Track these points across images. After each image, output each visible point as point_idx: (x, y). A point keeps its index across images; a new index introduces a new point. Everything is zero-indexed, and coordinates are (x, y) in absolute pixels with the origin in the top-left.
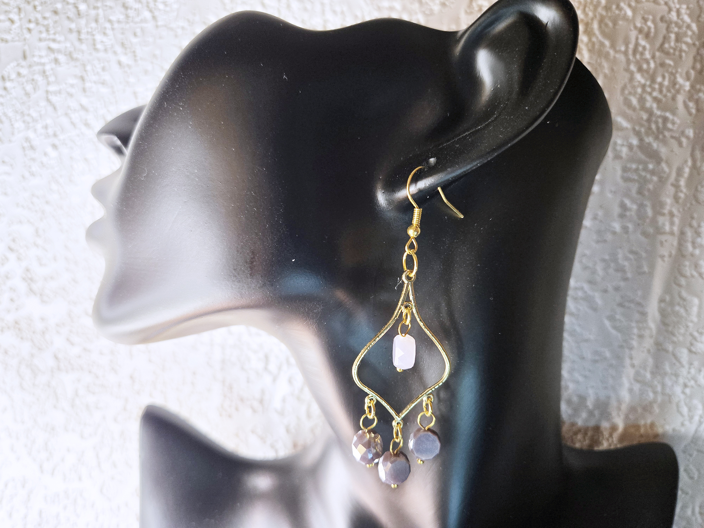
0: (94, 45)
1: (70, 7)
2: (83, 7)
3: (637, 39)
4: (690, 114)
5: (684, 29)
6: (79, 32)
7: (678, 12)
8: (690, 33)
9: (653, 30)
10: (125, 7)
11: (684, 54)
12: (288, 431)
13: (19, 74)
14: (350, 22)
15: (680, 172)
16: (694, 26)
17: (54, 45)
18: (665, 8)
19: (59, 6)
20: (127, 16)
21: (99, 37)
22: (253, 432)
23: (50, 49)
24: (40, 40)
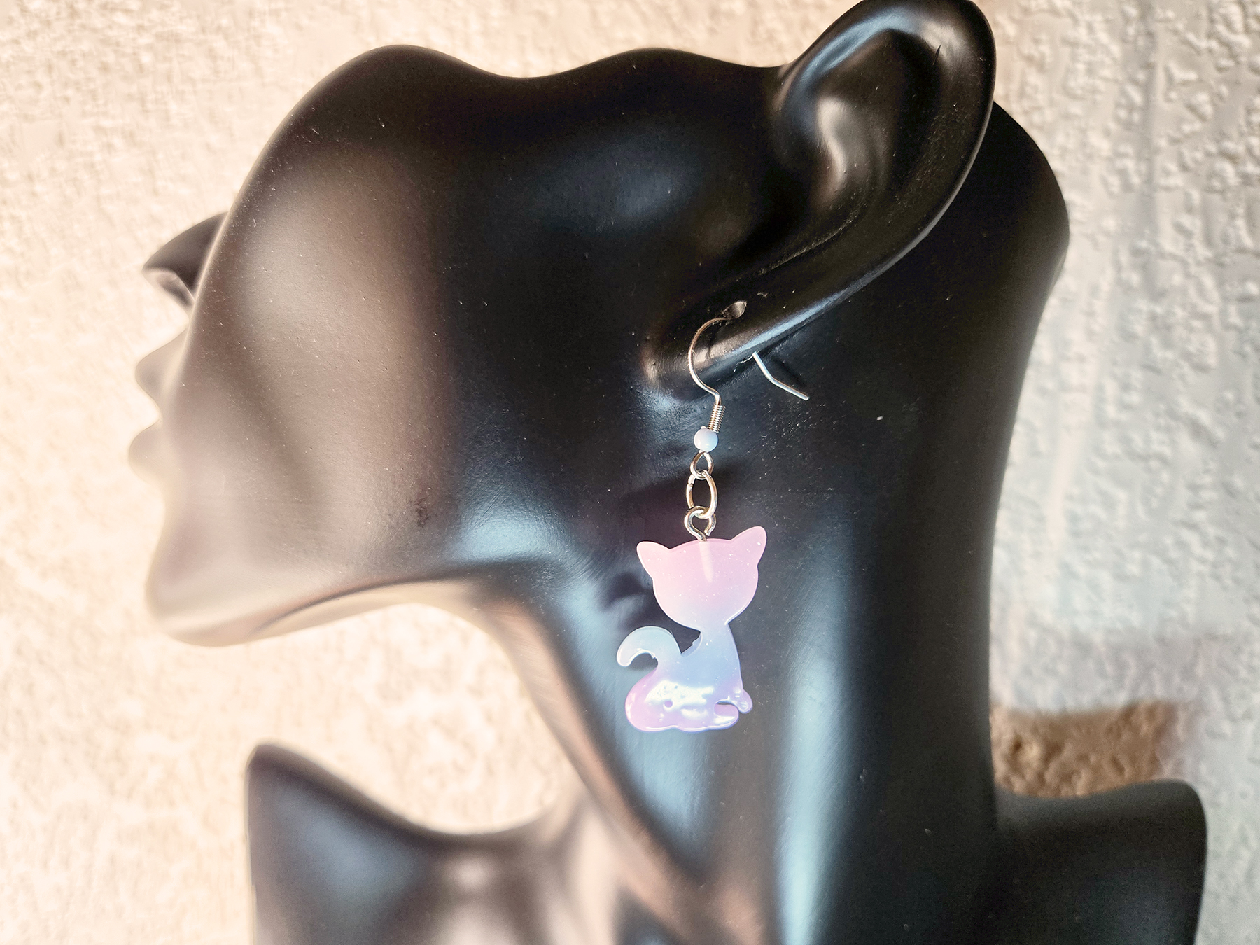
0: (168, 118)
2: (146, 58)
3: (1023, 74)
4: (1111, 195)
5: (1099, 56)
6: (143, 101)
7: (1090, 28)
8: (1108, 61)
9: (1048, 60)
10: (212, 55)
11: (1099, 97)
12: (489, 719)
13: (53, 171)
14: (565, 64)
15: (1094, 291)
16: (1116, 49)
17: (106, 123)
18: (1068, 21)
19: (111, 58)
20: (216, 72)
21: (173, 107)
23: (99, 129)
24: (84, 114)
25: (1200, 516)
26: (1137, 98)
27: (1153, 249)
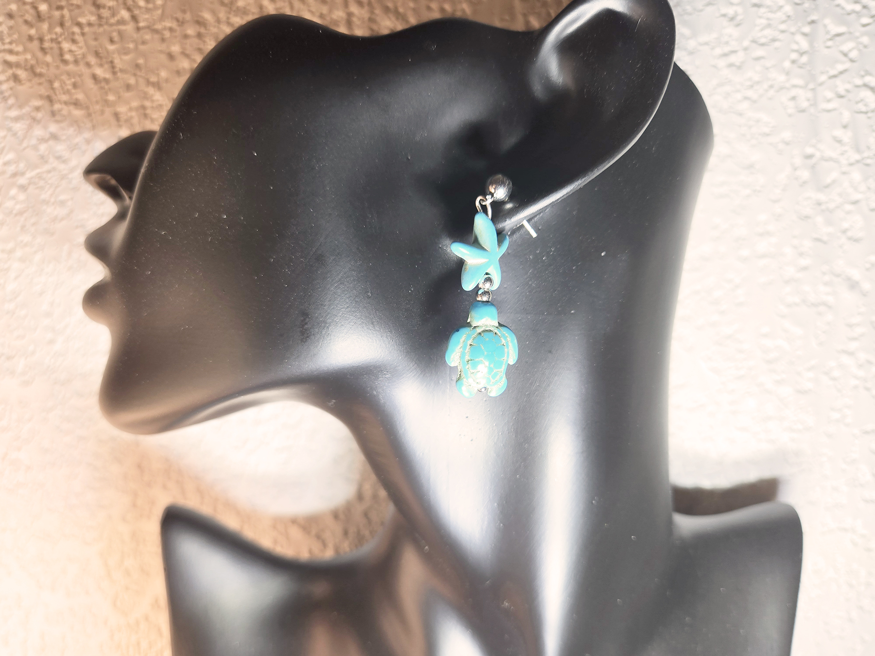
0: (61, 54)
1: (28, 7)
2: (43, 7)
6: (41, 40)
10: (98, 6)
17: (12, 58)
19: (14, 7)
21: (66, 46)
23: (6, 62)
25: (853, 346)
26: (804, 44)
27: (818, 154)
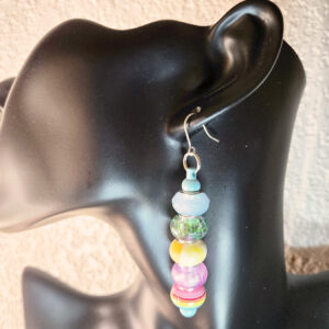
4: (321, 68)
5: (315, 21)
8: (319, 23)
11: (316, 35)
22: (91, 255)
